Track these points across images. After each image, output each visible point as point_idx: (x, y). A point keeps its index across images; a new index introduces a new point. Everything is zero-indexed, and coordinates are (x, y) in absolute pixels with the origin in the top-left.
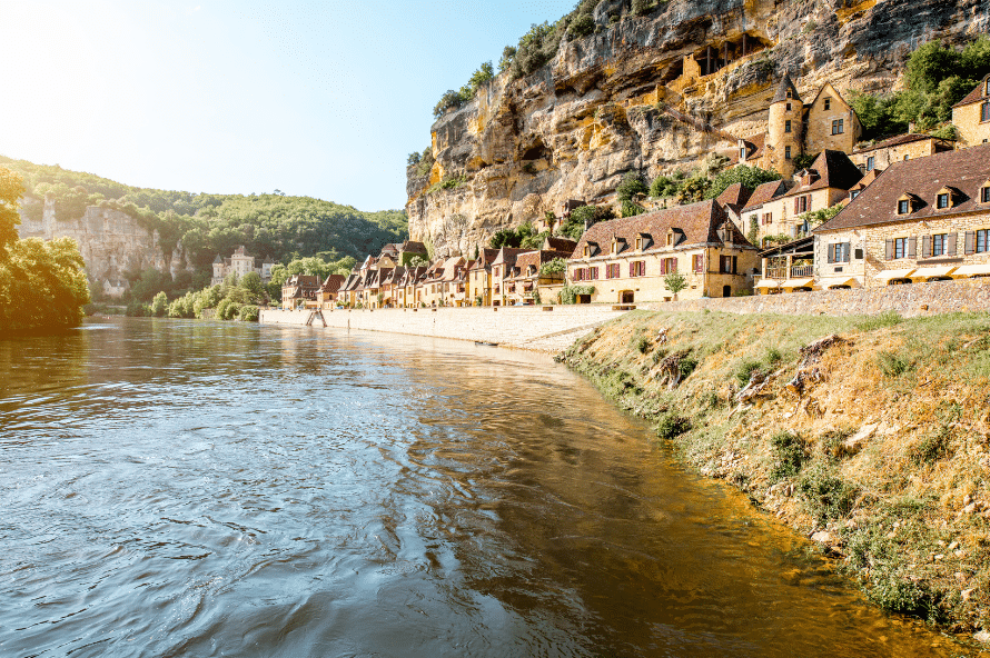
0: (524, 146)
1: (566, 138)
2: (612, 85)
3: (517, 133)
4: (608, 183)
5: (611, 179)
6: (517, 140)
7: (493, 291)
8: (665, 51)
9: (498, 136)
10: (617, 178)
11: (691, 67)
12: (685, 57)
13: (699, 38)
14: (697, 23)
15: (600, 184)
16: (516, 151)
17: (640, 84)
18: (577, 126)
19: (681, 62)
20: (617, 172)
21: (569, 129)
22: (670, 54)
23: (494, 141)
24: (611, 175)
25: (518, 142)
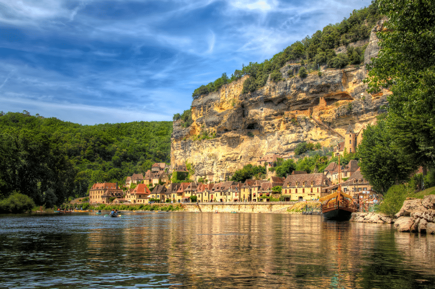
0: (247, 123)
1: (269, 123)
2: (290, 103)
3: (244, 116)
4: (289, 146)
5: (291, 145)
6: (244, 120)
7: (252, 196)
8: (312, 94)
9: (234, 117)
10: (294, 145)
11: (322, 102)
12: (320, 98)
13: (326, 91)
14: (325, 86)
15: (286, 146)
16: (243, 125)
17: (302, 104)
18: (274, 119)
19: (319, 98)
20: (293, 142)
21: (271, 119)
22: (314, 95)
23: (233, 120)
24: (290, 144)
25: (244, 121)
